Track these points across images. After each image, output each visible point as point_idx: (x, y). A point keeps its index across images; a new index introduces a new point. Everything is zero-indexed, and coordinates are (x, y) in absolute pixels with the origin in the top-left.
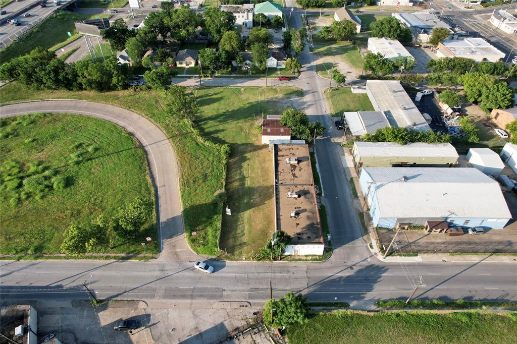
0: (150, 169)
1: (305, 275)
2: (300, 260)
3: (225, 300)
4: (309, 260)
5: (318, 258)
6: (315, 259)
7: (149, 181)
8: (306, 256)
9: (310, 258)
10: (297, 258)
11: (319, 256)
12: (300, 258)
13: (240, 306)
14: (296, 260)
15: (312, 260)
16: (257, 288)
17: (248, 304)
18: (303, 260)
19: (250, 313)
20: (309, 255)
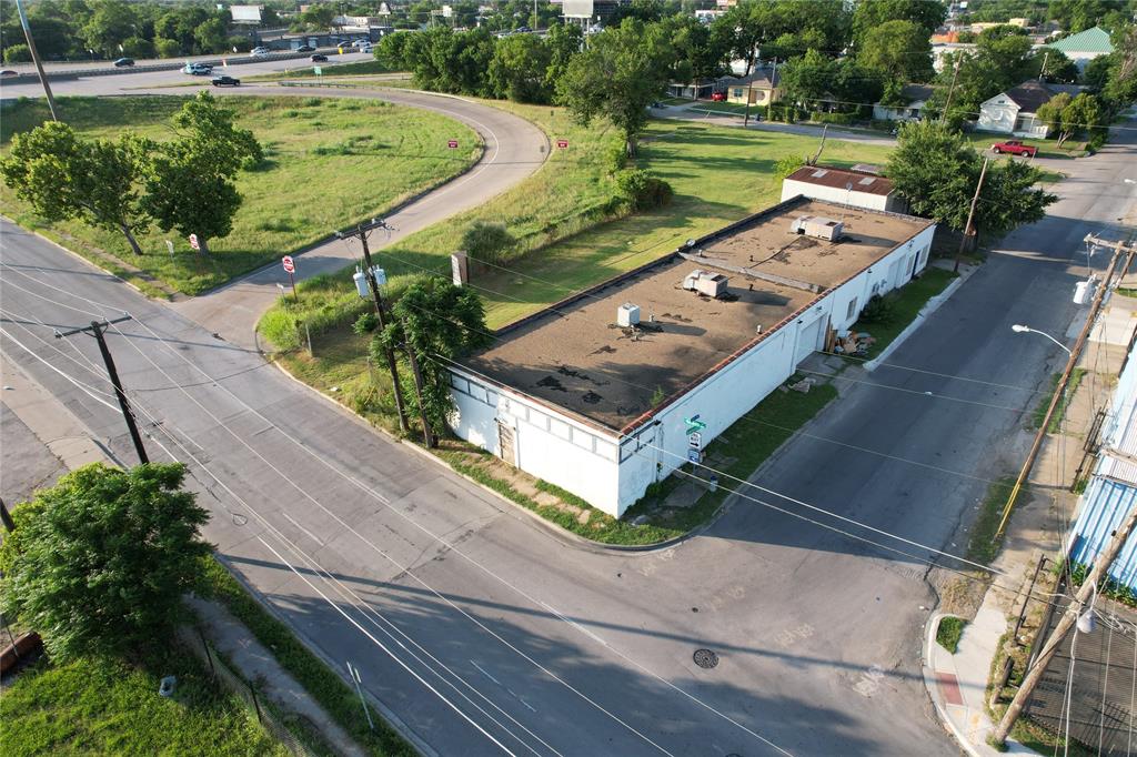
1: (444, 541)
2: (502, 486)
4: (533, 506)
5: (584, 517)
6: (570, 514)
8: (543, 486)
9: (547, 500)
10: (499, 474)
11: (598, 514)
12: (511, 479)
14: (485, 479)
15: (550, 513)
18: (511, 494)
20: (556, 490)
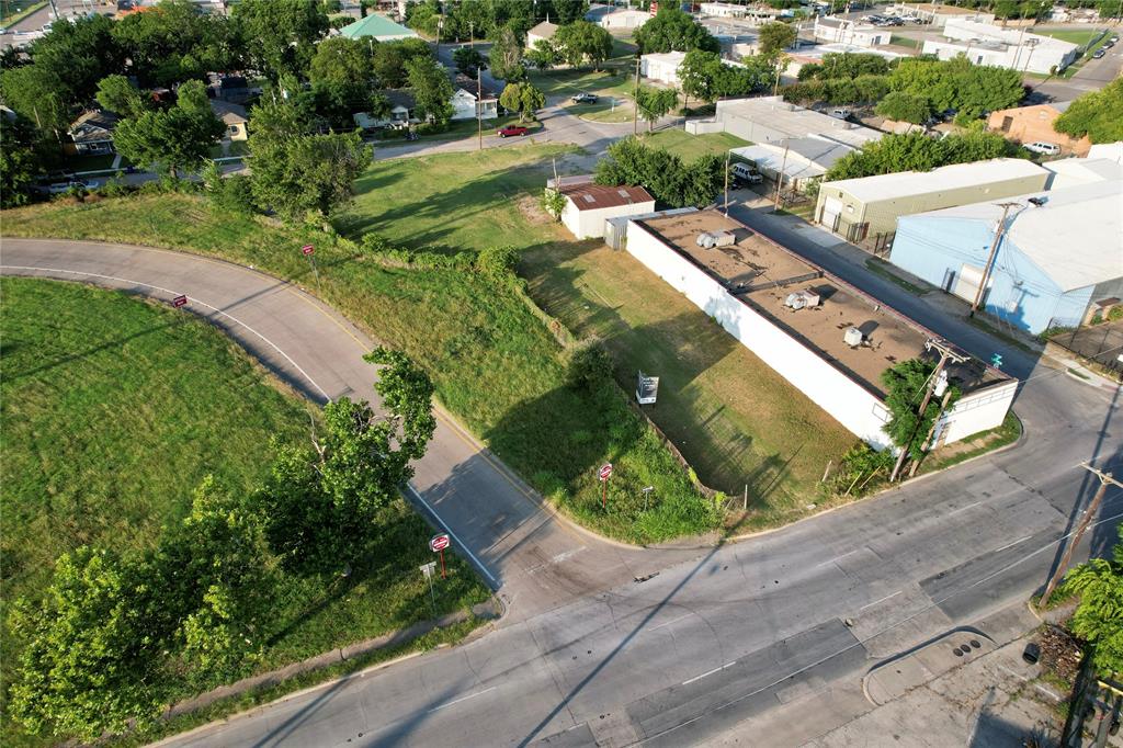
0: (262, 360)
1: (1023, 488)
3: (887, 655)
4: (984, 450)
5: (996, 436)
6: (993, 440)
7: (284, 389)
8: (967, 440)
13: (958, 653)
15: (990, 446)
16: (942, 574)
17: (972, 636)
19: (1011, 662)
20: (973, 437)
